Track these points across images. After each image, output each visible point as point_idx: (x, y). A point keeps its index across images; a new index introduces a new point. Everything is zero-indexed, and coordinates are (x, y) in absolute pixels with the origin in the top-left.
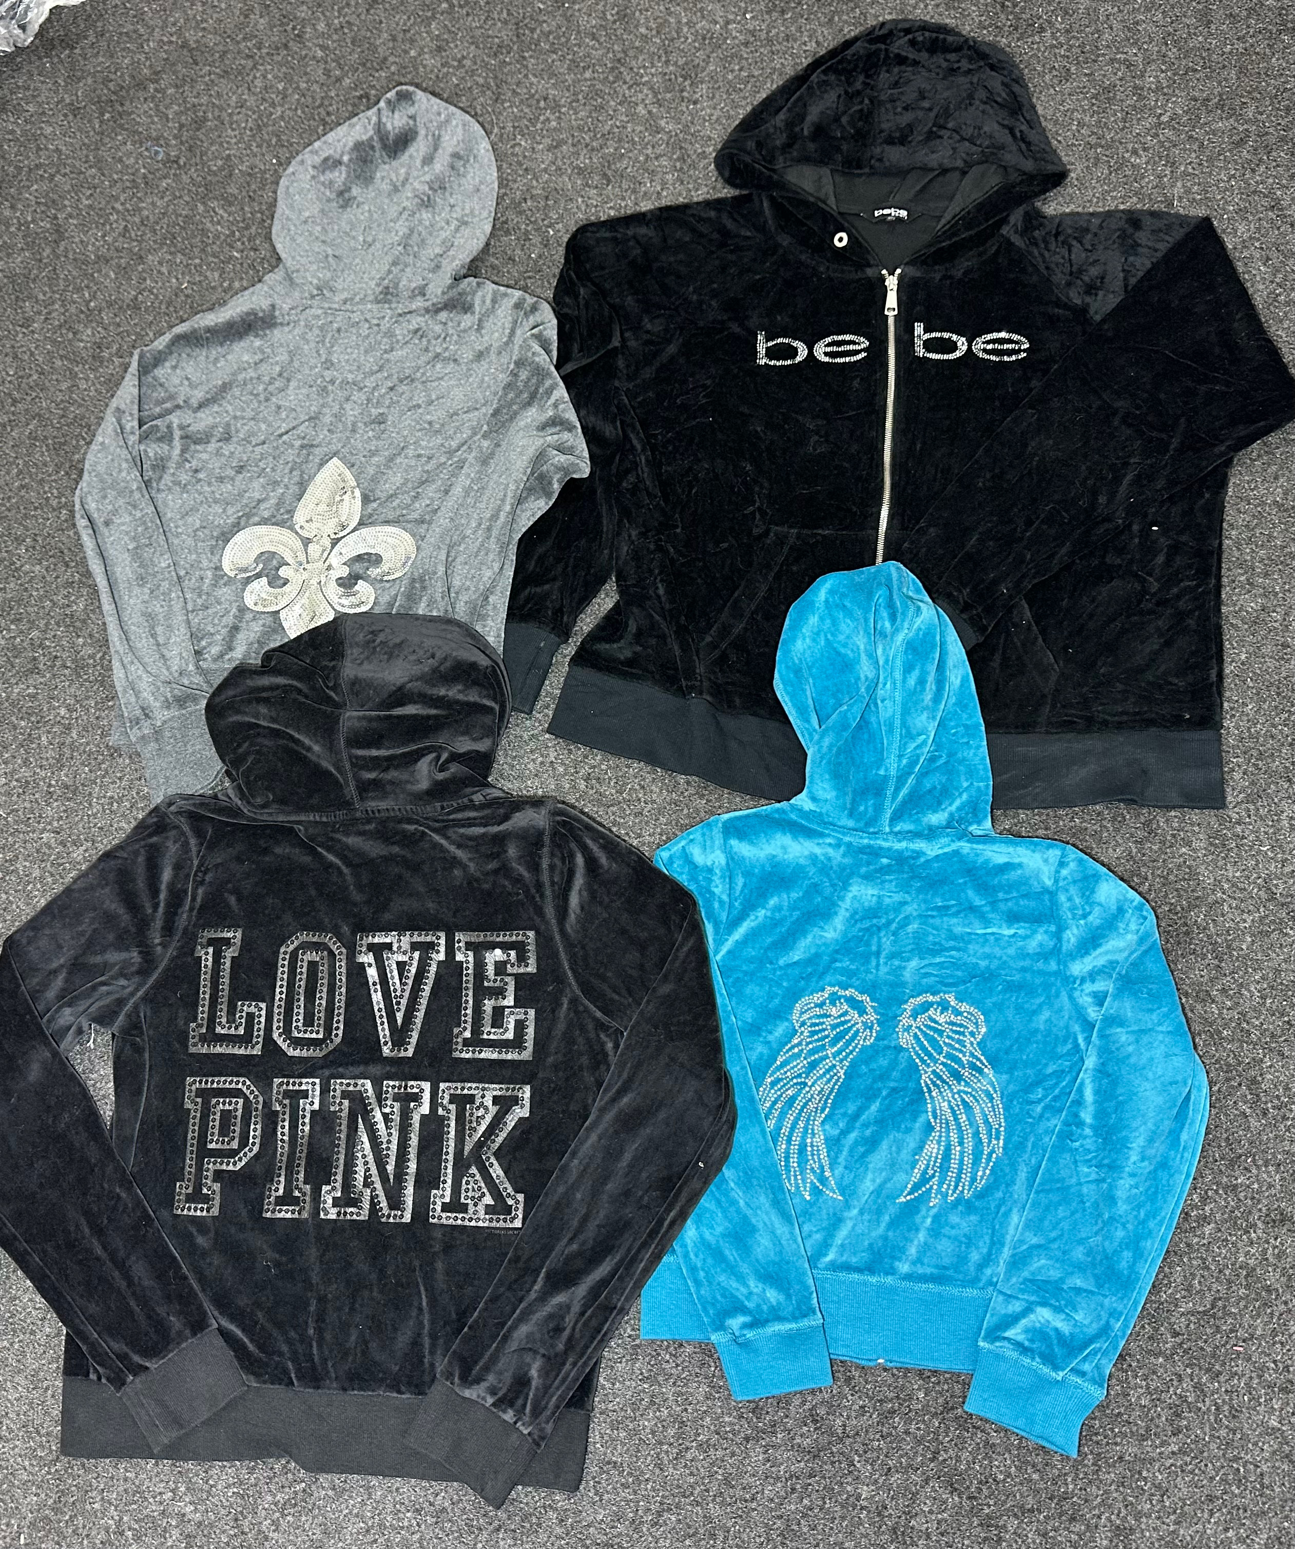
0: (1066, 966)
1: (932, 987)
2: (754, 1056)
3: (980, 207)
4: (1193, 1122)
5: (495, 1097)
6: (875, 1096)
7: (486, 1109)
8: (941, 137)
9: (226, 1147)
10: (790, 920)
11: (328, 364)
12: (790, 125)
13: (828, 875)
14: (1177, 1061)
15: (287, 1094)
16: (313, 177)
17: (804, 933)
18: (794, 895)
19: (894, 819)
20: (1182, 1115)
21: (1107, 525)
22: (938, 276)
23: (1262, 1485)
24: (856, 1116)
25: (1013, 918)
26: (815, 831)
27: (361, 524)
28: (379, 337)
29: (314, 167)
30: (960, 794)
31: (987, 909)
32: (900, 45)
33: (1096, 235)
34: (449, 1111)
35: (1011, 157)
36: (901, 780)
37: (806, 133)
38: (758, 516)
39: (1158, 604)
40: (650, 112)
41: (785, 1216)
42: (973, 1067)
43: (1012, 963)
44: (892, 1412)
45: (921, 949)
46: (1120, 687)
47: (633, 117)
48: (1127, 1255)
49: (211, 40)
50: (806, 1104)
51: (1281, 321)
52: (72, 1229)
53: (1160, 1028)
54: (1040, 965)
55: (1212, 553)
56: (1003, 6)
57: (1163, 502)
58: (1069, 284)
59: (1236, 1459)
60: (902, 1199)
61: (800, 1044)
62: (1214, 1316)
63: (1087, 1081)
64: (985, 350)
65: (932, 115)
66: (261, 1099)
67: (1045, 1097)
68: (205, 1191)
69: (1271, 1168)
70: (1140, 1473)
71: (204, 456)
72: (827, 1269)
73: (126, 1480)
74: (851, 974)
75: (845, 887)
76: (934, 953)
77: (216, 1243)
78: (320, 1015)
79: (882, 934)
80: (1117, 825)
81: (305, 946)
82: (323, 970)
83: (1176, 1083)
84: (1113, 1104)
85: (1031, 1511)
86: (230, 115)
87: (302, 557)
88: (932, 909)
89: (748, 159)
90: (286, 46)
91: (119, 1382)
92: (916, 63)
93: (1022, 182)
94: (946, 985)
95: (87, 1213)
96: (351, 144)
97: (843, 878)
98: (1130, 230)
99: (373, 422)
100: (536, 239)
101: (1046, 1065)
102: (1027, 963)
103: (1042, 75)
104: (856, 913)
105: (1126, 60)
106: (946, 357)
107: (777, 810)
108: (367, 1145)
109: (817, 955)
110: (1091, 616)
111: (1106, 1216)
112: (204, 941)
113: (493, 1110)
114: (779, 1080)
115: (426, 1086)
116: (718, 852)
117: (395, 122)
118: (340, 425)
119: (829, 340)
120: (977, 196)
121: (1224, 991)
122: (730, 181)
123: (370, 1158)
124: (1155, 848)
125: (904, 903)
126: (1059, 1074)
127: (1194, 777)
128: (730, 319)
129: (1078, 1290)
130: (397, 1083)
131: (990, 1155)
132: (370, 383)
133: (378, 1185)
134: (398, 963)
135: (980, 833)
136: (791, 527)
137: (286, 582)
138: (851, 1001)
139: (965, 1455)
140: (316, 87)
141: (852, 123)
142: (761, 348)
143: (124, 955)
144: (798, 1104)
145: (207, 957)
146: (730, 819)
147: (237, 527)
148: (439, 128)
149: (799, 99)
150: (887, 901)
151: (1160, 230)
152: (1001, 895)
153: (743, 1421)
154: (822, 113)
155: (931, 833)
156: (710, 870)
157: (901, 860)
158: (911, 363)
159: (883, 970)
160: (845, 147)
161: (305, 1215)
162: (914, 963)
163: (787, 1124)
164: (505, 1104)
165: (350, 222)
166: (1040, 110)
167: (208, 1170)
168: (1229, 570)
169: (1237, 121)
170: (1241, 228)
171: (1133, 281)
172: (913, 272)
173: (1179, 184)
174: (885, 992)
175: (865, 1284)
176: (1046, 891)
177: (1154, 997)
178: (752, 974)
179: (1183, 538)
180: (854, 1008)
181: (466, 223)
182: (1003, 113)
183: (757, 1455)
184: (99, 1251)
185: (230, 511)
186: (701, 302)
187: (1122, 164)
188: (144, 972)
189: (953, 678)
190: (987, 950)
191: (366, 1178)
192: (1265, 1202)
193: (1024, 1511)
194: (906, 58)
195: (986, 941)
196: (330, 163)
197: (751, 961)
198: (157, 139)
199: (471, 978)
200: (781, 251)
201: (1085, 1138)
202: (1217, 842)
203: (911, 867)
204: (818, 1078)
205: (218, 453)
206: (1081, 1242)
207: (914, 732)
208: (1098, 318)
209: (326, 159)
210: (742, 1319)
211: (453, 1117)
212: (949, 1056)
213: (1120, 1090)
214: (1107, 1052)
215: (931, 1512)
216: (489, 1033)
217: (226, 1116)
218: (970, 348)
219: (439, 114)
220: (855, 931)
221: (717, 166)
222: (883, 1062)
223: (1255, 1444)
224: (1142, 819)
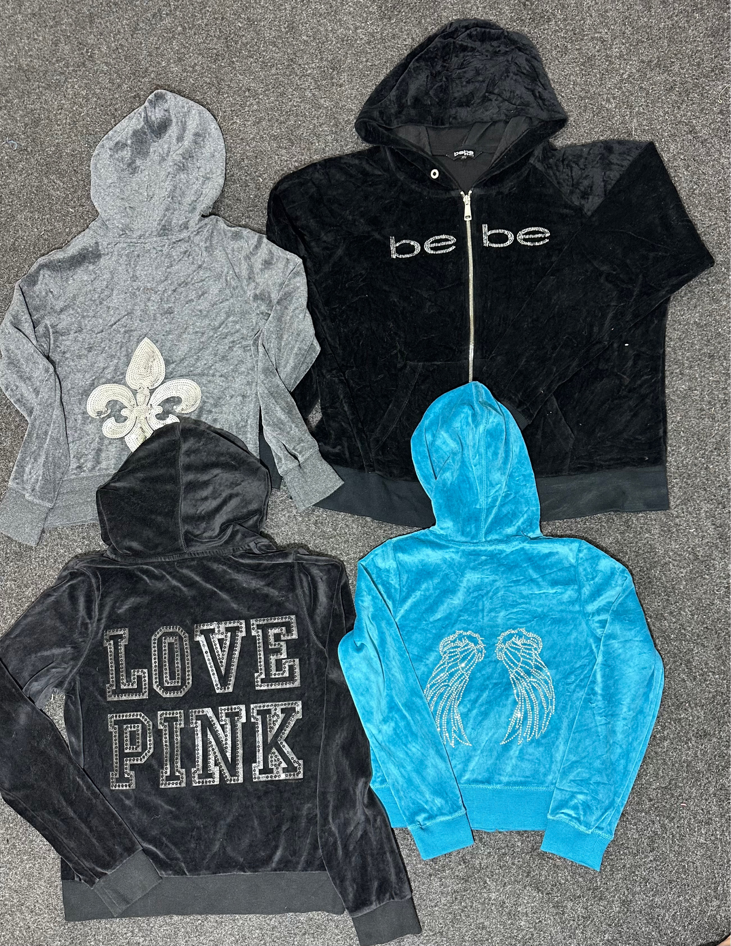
0: (584, 608)
1: (513, 625)
2: (419, 673)
3: (516, 146)
4: (655, 688)
5: (282, 709)
6: (486, 689)
7: (278, 716)
8: (491, 100)
9: (135, 751)
10: (434, 595)
11: (134, 278)
12: (399, 98)
13: (453, 569)
14: (645, 656)
15: (166, 720)
16: (111, 156)
17: (442, 602)
18: (436, 581)
19: (487, 533)
20: (649, 684)
21: (598, 346)
22: (494, 193)
23: (697, 872)
24: (475, 701)
25: (554, 583)
26: (444, 545)
27: (166, 378)
28: (163, 259)
29: (110, 149)
30: (523, 516)
31: (540, 580)
32: (462, 39)
33: (586, 159)
34: (257, 719)
35: (534, 111)
36: (489, 510)
37: (409, 103)
38: (399, 355)
39: (629, 391)
40: (314, 95)
41: (442, 757)
42: (537, 667)
43: (555, 608)
44: (505, 854)
45: (505, 605)
46: (609, 443)
47: (303, 98)
48: (622, 762)
49: (36, 63)
50: (449, 696)
51: (697, 206)
52: (56, 802)
53: (636, 639)
54: (571, 608)
55: (659, 358)
56: (525, 5)
57: (630, 329)
58: (572, 192)
59: (683, 860)
60: (503, 743)
61: (444, 664)
62: (670, 789)
63: (598, 670)
64: (525, 240)
65: (485, 85)
66: (151, 723)
67: (576, 680)
68: (126, 776)
69: (698, 708)
70: (634, 872)
71: (68, 343)
72: (465, 783)
73: (106, 928)
74: (469, 623)
75: (462, 576)
76: (513, 606)
77: (136, 803)
78: (178, 673)
79: (484, 599)
80: (610, 524)
81: (166, 635)
82: (177, 646)
83: (645, 668)
84: (612, 681)
85: (579, 897)
86: (55, 115)
87: (133, 402)
88: (511, 582)
89: (375, 124)
90: (84, 64)
91: (91, 882)
92: (473, 49)
93: (541, 126)
94: (520, 623)
95: (64, 794)
96: (131, 132)
97: (461, 569)
98: (606, 154)
99: (166, 313)
100: (252, 185)
101: (576, 662)
102: (562, 607)
103: (550, 51)
104: (470, 588)
105: (601, 37)
106: (501, 245)
107: (423, 534)
108: (214, 743)
109: (450, 614)
110: (591, 402)
111: (611, 742)
112: (108, 637)
113: (282, 716)
114: (434, 684)
115: (243, 707)
116: (392, 561)
117: (157, 115)
118: (146, 316)
119: (432, 239)
120: (514, 138)
121: (671, 613)
122: (365, 139)
123: (216, 750)
124: (631, 535)
125: (495, 581)
126: (583, 667)
127: (651, 493)
128: (373, 230)
129: (598, 783)
130: (226, 707)
131: (548, 714)
132: (161, 288)
133: (223, 764)
134: (219, 640)
135: (534, 536)
136: (419, 361)
137: (126, 419)
138: (470, 638)
139: (543, 873)
140: (106, 92)
141: (436, 95)
142: (393, 249)
143: (63, 650)
144: (445, 696)
145: (110, 646)
146: (398, 541)
147: (93, 386)
148: (185, 116)
149: (403, 80)
150: (486, 580)
151: (624, 153)
152: (547, 571)
153: (428, 866)
154: (418, 89)
155: (508, 539)
156: (388, 571)
157: (492, 556)
158: (482, 251)
159: (486, 619)
160: (433, 111)
161: (183, 785)
162: (502, 614)
163: (440, 708)
164: (288, 712)
165: (137, 184)
166: (550, 76)
167: (126, 765)
168: (669, 366)
169: (669, 74)
170: (672, 147)
171: (609, 187)
172: (479, 191)
173: (635, 120)
174: (488, 631)
175: (486, 789)
176: (572, 566)
177: (632, 622)
178: (416, 628)
179: (643, 349)
180: (472, 642)
181: (208, 179)
182: (527, 81)
183: (436, 883)
184: (72, 814)
185: (87, 376)
186: (354, 220)
187: (601, 108)
188: (75, 658)
189: (514, 448)
190: (541, 602)
191: (216, 761)
192: (696, 726)
193: (575, 898)
194: (467, 47)
195: (541, 597)
196: (119, 146)
197: (414, 620)
198: (11, 135)
199: (261, 645)
200: (399, 184)
201: (598, 701)
202: (666, 530)
203: (498, 560)
204: (455, 682)
205: (76, 340)
206: (598, 757)
207: (494, 483)
208: (589, 213)
209: (117, 143)
210: (423, 815)
211: (260, 722)
212: (523, 662)
213: (616, 673)
214: (608, 654)
215: (528, 903)
216: (275, 674)
217: (133, 734)
218: (515, 238)
219: (183, 107)
220: (469, 599)
221: (357, 130)
222: (489, 670)
223: (693, 852)
224: (624, 520)
